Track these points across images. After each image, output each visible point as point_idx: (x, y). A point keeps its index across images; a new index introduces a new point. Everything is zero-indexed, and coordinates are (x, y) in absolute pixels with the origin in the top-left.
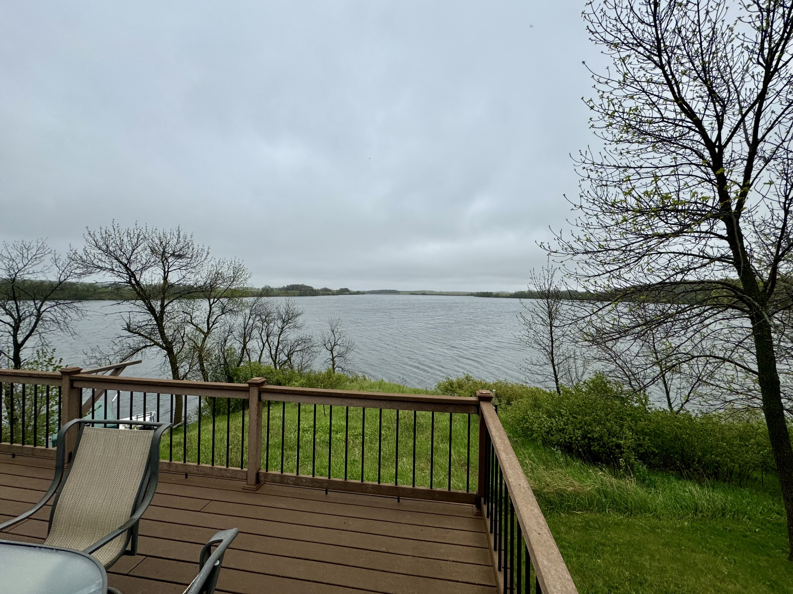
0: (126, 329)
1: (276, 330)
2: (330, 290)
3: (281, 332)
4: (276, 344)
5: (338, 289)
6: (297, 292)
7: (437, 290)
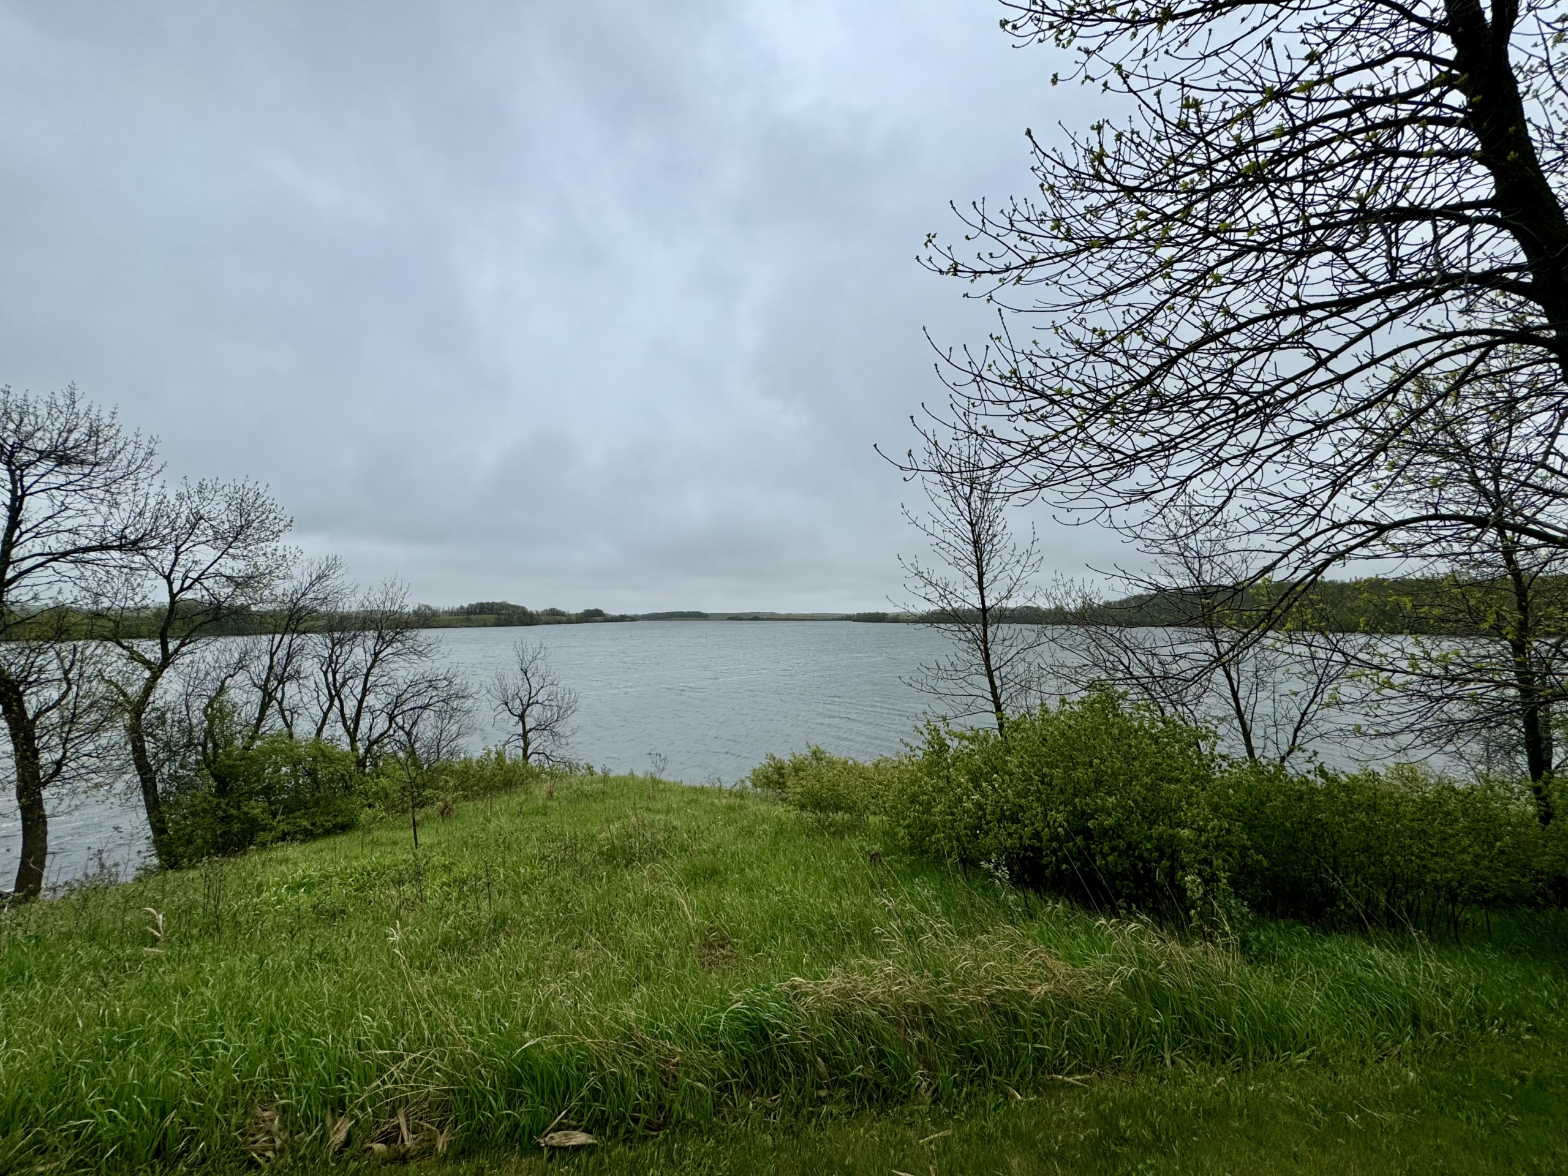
2: (563, 614)
3: (374, 662)
5: (580, 611)
6: (491, 618)
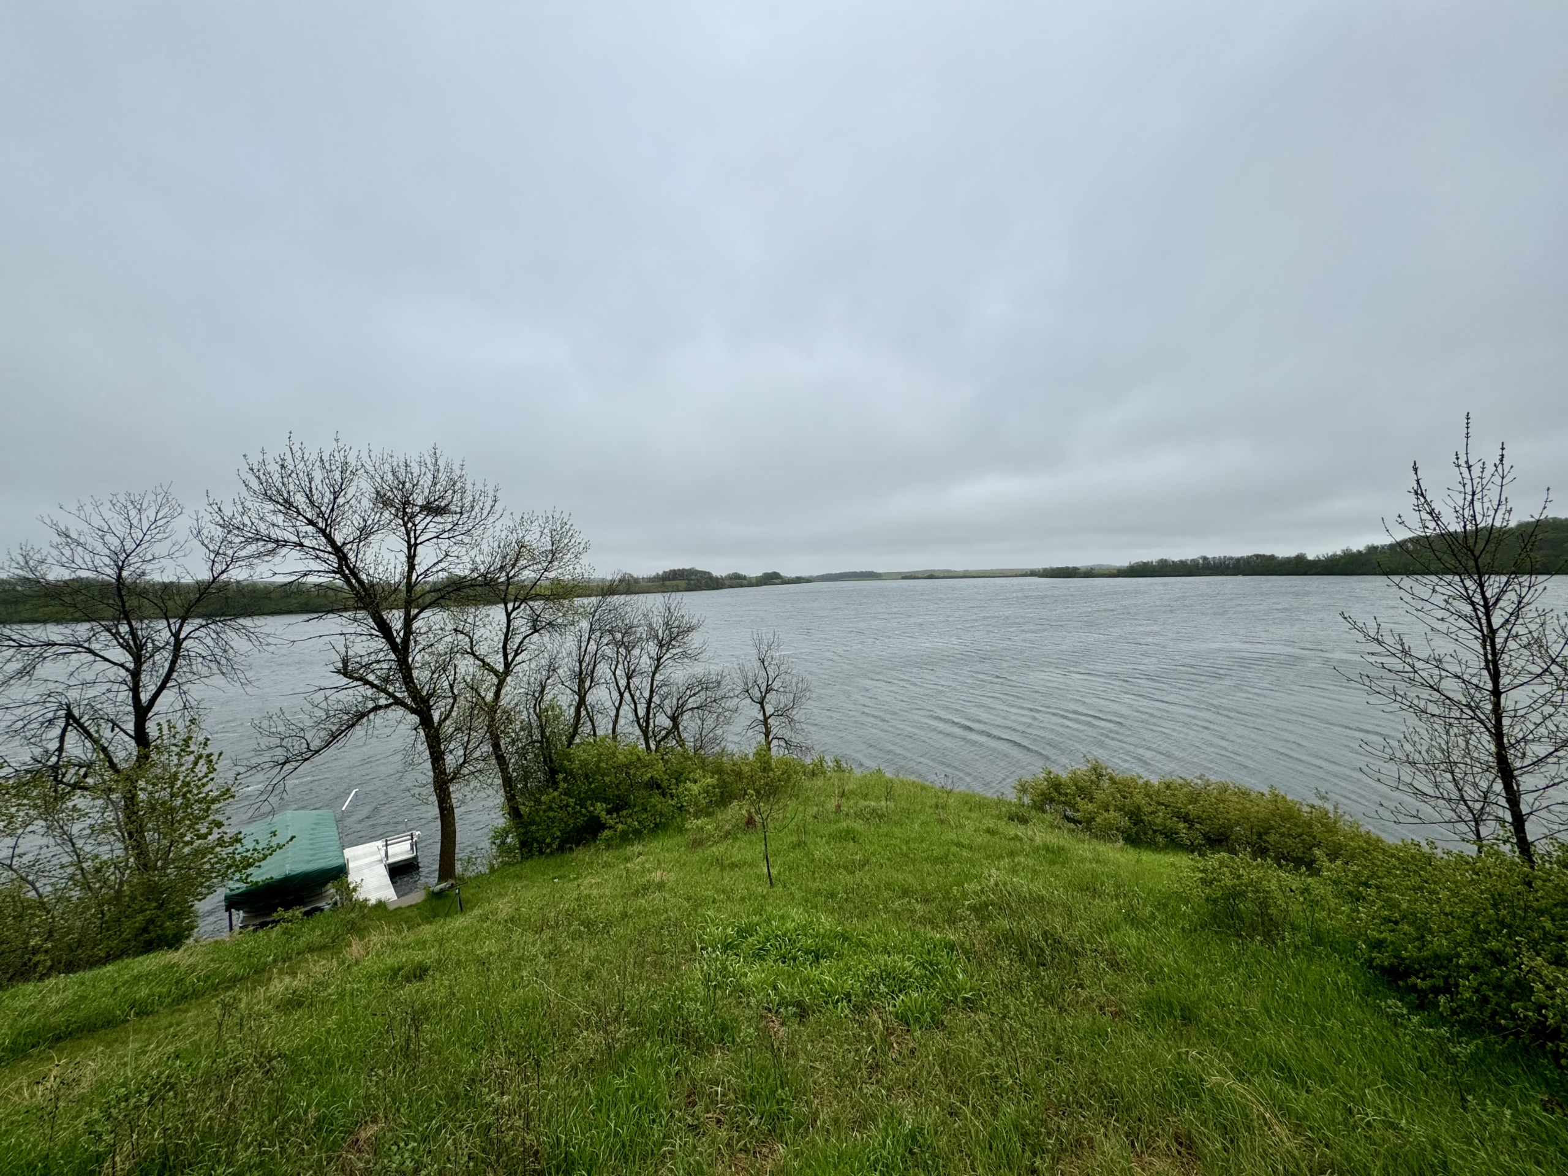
0: (339, 672)
1: (645, 663)
2: (745, 578)
3: (657, 667)
4: (647, 694)
5: (760, 574)
6: (682, 583)
7: (959, 567)
